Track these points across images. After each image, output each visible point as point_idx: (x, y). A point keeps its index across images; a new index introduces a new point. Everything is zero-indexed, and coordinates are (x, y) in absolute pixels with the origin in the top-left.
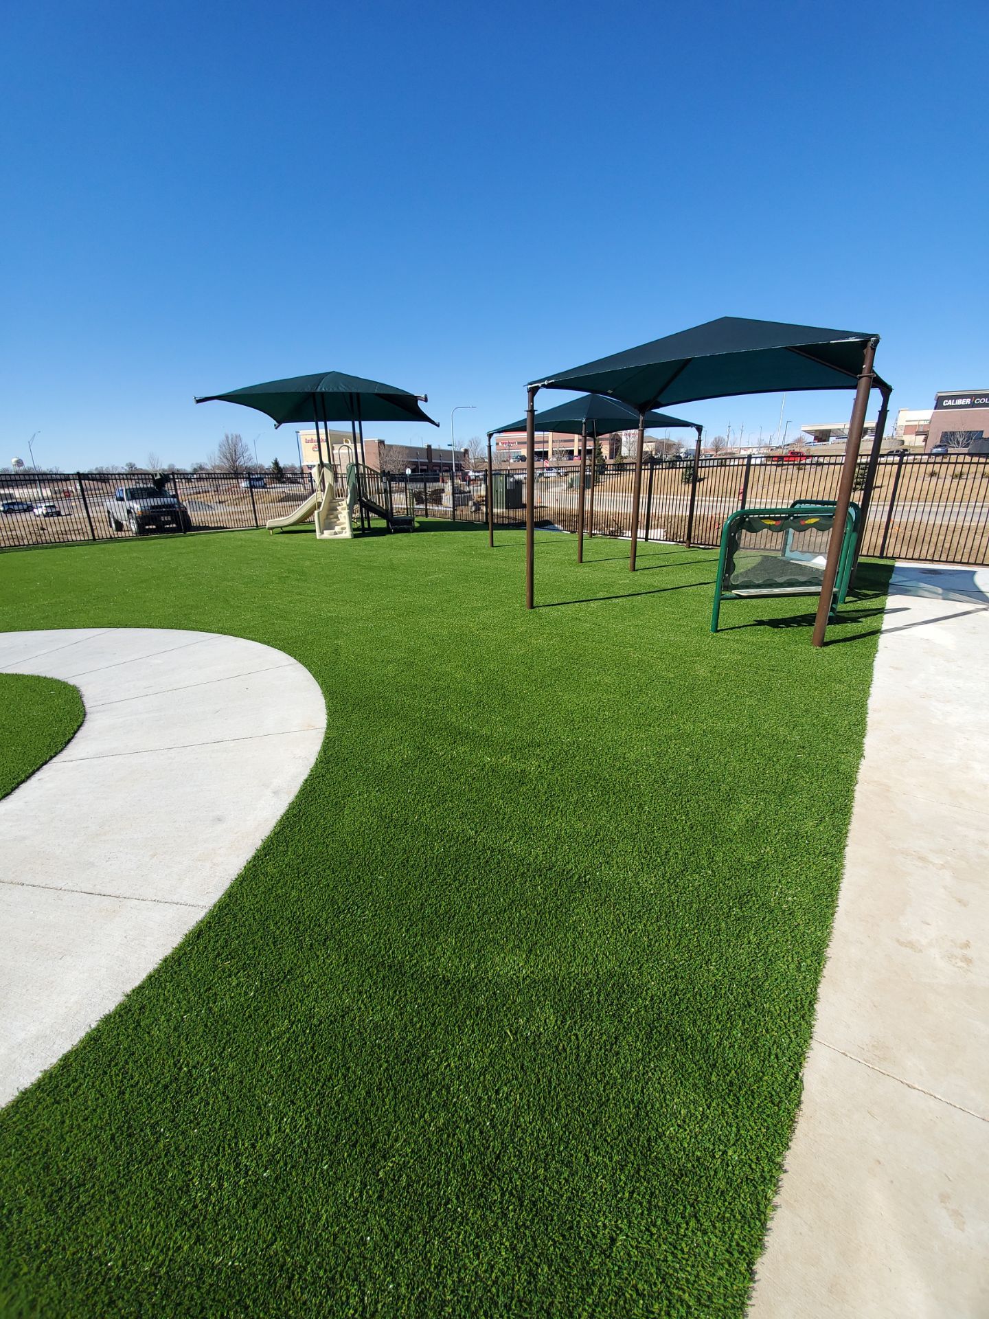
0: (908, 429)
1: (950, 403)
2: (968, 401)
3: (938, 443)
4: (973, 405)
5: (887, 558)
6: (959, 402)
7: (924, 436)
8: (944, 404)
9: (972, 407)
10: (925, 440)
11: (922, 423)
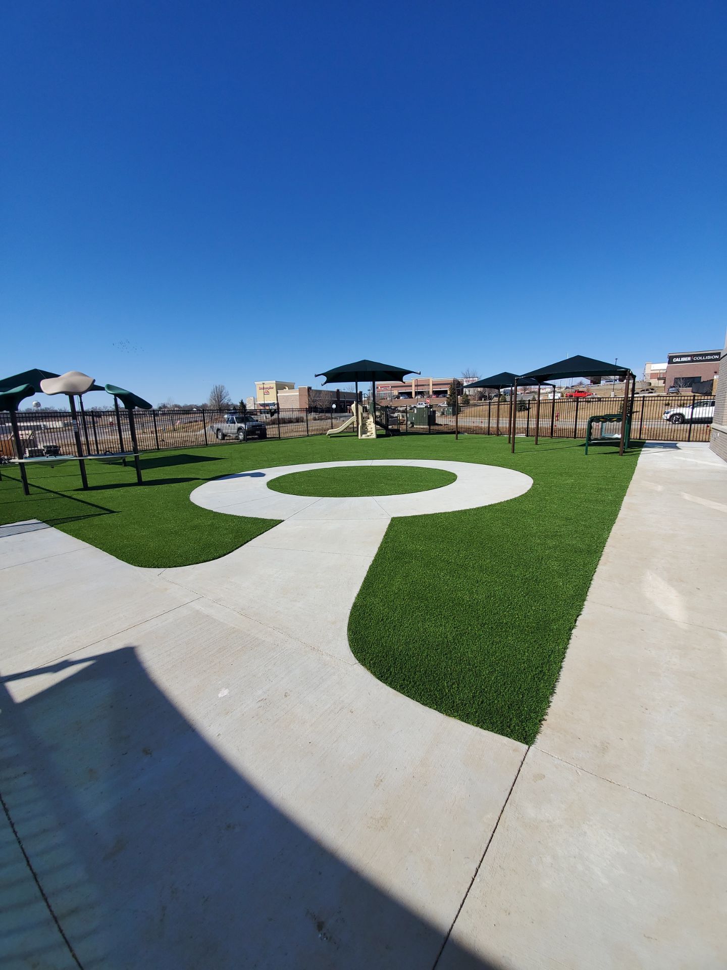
0: (653, 376)
1: (678, 360)
2: (689, 359)
3: (673, 385)
4: (692, 361)
5: (642, 439)
6: (683, 359)
7: (663, 381)
8: (674, 361)
9: (692, 362)
10: (664, 383)
11: (661, 371)
